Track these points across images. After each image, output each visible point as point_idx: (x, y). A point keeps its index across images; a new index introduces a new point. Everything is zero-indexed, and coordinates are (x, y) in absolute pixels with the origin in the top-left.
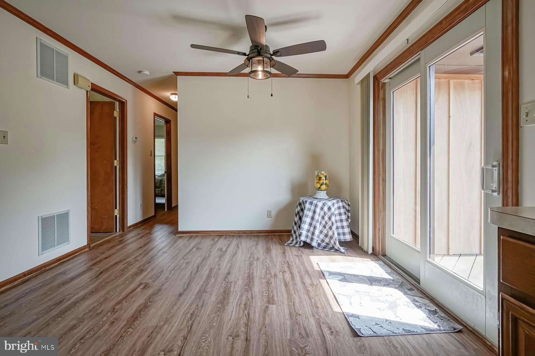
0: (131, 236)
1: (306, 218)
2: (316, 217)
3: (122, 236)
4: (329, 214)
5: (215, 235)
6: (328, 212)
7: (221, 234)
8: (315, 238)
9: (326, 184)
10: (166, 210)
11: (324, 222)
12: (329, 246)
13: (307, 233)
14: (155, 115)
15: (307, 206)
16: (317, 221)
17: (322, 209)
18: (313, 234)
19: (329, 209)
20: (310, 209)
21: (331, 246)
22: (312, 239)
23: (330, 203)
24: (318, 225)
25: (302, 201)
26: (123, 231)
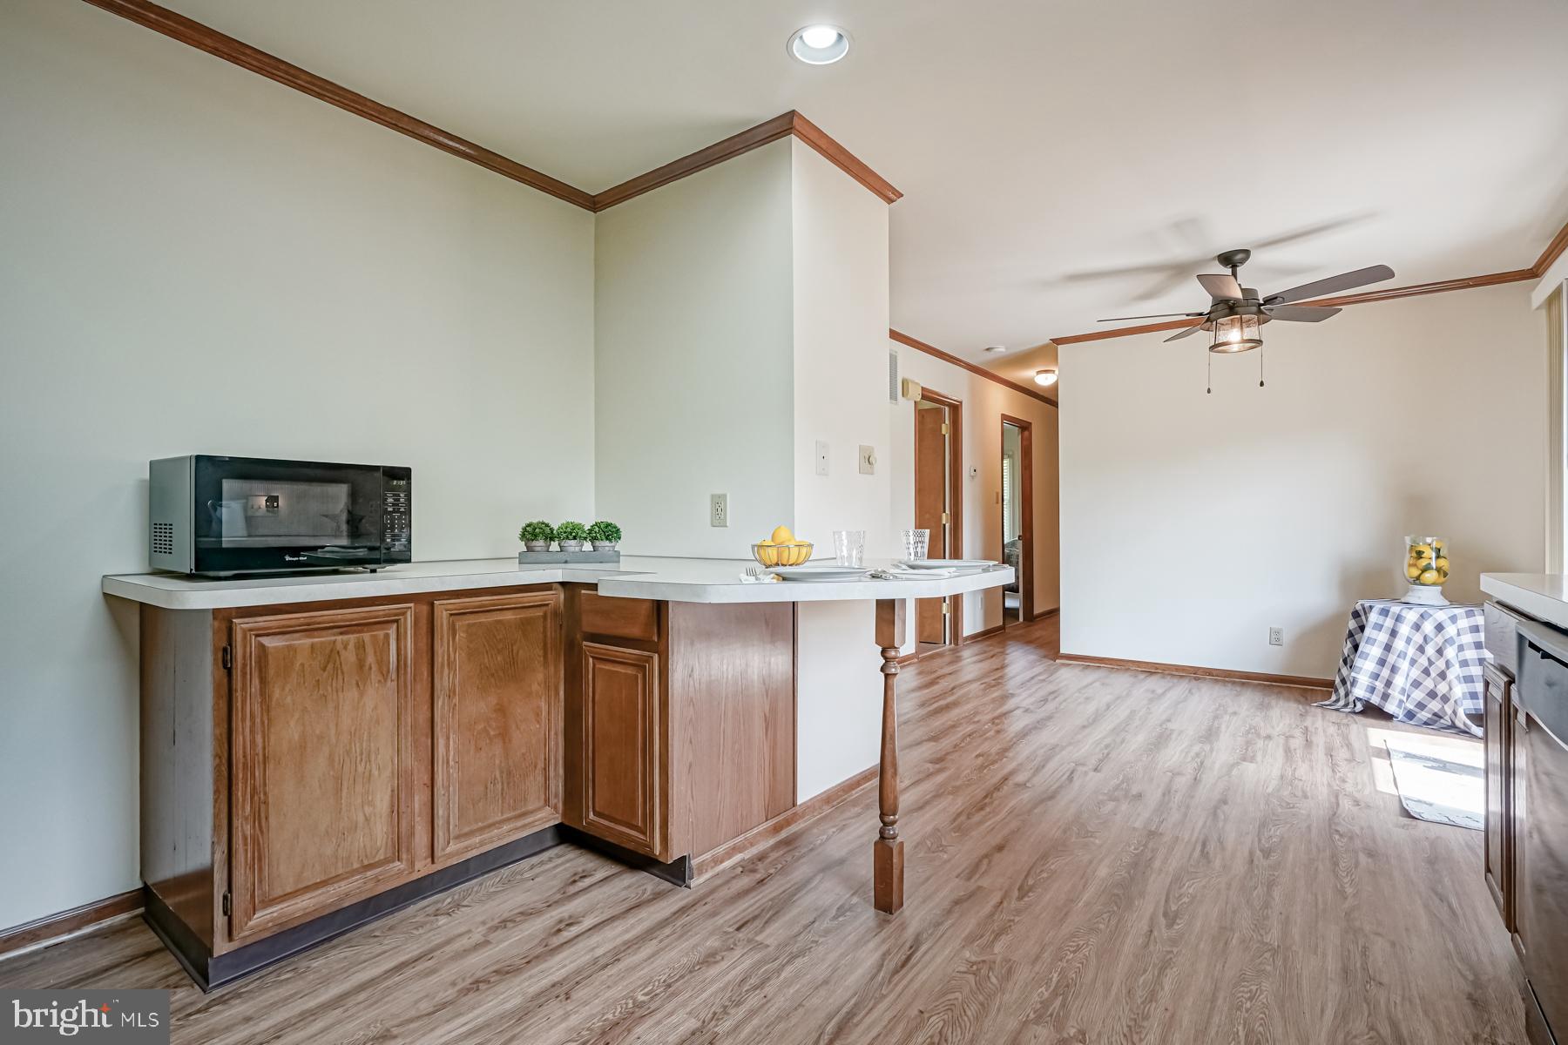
0: (968, 654)
1: (1369, 646)
2: (1399, 644)
3: (954, 651)
4: (1439, 640)
5: (1137, 670)
6: (1436, 636)
7: (1153, 671)
8: (1395, 693)
9: (1439, 570)
10: (1021, 619)
11: (1423, 661)
12: (1442, 721)
13: (1371, 680)
14: (1004, 417)
15: (1374, 617)
16: (1402, 655)
17: (1417, 627)
18: (1388, 684)
19: (1440, 628)
20: (1382, 626)
21: (1446, 721)
22: (1385, 697)
23: (1441, 616)
24: (1404, 665)
25: (1360, 607)
26: (956, 644)
